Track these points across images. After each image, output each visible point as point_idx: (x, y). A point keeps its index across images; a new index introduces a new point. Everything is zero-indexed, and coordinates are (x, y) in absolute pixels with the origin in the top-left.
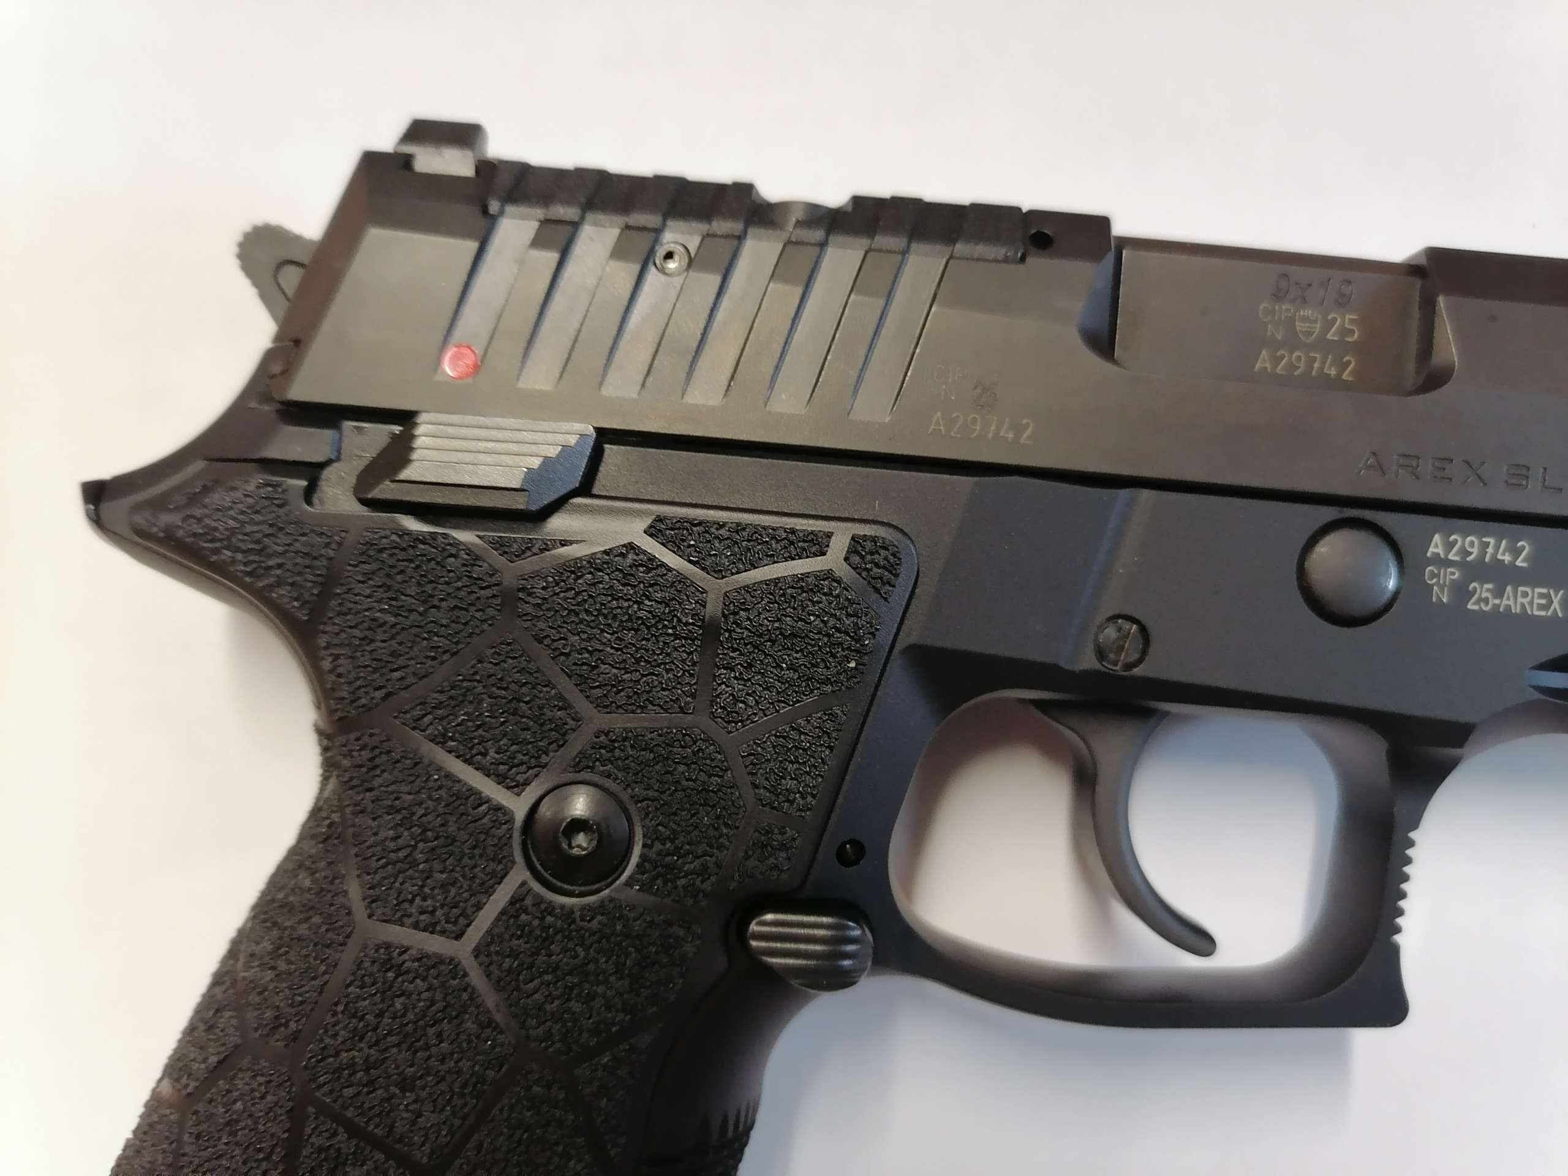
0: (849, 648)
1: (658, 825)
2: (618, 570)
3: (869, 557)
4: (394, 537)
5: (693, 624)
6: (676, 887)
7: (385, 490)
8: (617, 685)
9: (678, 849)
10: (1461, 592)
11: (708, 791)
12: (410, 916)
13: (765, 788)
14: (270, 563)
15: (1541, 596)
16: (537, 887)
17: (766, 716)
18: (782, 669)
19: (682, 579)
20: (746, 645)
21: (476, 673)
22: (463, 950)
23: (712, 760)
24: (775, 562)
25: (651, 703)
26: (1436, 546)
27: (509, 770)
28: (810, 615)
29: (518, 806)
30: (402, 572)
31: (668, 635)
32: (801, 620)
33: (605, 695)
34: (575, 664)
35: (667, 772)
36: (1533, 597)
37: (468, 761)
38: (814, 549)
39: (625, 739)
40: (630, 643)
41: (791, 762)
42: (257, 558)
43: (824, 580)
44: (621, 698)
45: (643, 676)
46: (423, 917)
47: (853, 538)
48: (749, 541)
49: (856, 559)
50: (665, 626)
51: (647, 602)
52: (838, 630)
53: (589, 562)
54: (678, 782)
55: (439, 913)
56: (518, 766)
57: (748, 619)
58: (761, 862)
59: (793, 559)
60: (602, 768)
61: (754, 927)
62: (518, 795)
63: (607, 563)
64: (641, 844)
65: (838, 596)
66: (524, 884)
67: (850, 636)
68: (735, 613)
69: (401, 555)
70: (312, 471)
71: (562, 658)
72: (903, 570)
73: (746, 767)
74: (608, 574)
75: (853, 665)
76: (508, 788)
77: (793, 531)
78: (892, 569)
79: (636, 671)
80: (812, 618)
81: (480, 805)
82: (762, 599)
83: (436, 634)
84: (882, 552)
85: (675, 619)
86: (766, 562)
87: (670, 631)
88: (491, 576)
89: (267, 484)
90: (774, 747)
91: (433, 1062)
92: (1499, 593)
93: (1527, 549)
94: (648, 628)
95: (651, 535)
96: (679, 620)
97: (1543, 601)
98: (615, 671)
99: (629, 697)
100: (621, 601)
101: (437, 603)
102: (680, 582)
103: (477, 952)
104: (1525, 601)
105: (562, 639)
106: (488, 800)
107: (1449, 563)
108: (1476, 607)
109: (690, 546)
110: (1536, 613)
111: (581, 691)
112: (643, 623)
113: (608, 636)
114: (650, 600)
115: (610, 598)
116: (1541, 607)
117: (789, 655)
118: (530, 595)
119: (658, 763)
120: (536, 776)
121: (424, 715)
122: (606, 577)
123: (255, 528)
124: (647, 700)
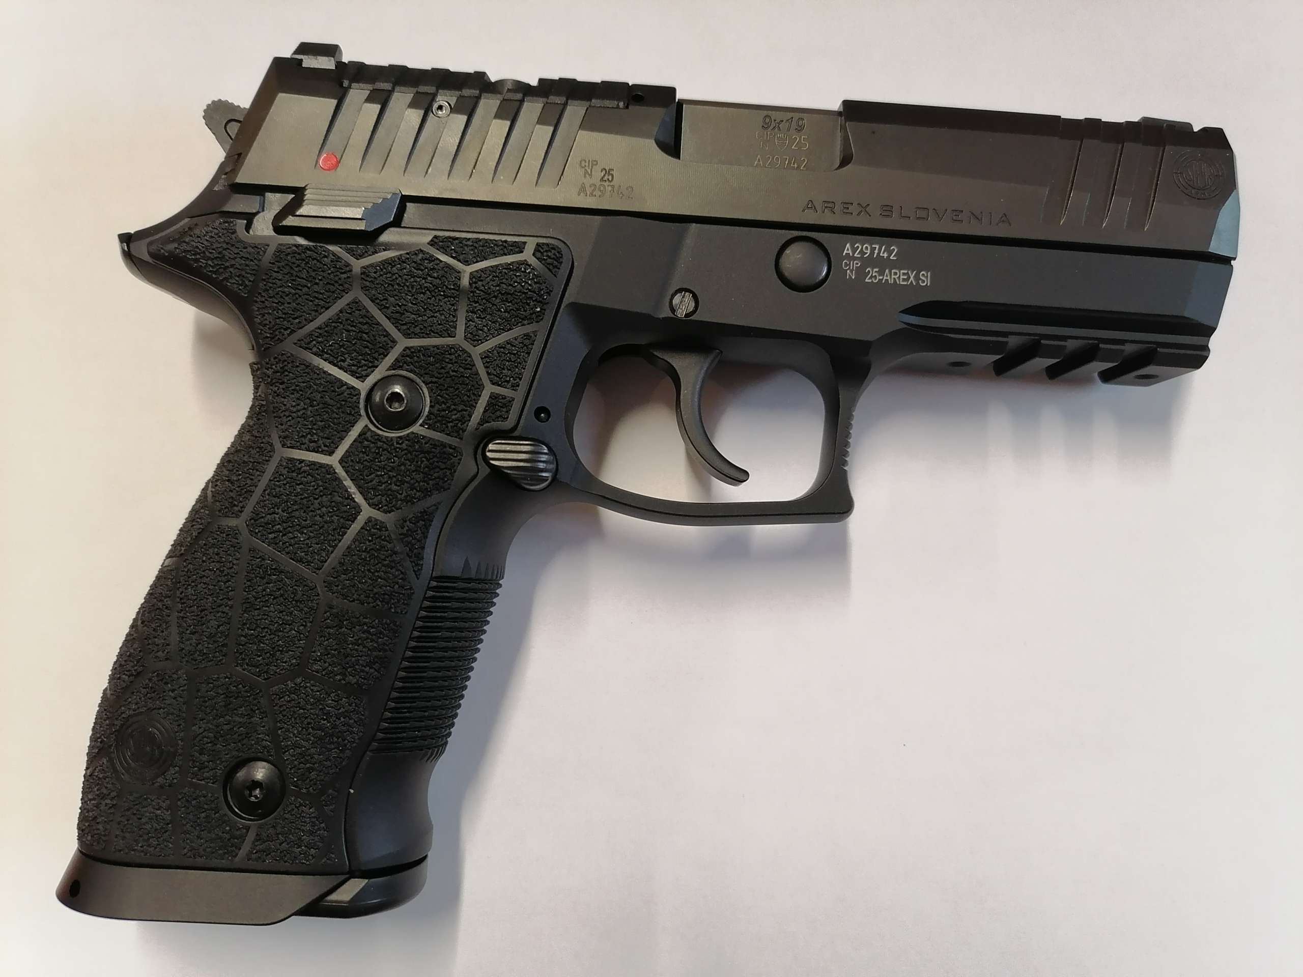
0: (536, 300)
1: (438, 395)
2: (414, 262)
3: (545, 254)
4: (294, 248)
5: (453, 289)
6: (447, 427)
7: (290, 221)
8: (414, 323)
9: (449, 407)
10: (862, 273)
11: (463, 376)
12: (304, 444)
13: (494, 375)
14: (227, 264)
15: (904, 274)
16: (373, 429)
17: (494, 337)
18: (501, 311)
19: (448, 266)
20: (482, 299)
21: (339, 318)
22: (333, 461)
23: (466, 361)
24: (496, 257)
25: (433, 332)
26: (848, 249)
27: (358, 369)
28: (515, 282)
29: (363, 387)
30: (298, 266)
31: (441, 295)
32: (511, 285)
33: (408, 329)
34: (392, 313)
35: (443, 368)
36: (900, 276)
37: (335, 365)
38: (517, 250)
39: (419, 351)
40: (421, 301)
41: (508, 361)
42: (220, 263)
43: (522, 264)
44: (417, 330)
45: (429, 318)
46: (312, 445)
47: (537, 244)
48: (483, 246)
49: (538, 255)
50: (439, 291)
51: (429, 278)
52: (530, 290)
53: (399, 259)
54: (448, 372)
55: (321, 442)
56: (362, 367)
57: (483, 285)
58: (493, 414)
59: (506, 255)
60: (407, 367)
61: (491, 447)
62: (363, 382)
63: (408, 259)
64: (429, 406)
65: (529, 273)
66: (366, 426)
67: (537, 294)
68: (476, 283)
69: (298, 257)
70: (249, 218)
71: (385, 310)
72: (564, 260)
73: (484, 364)
74: (409, 264)
75: (538, 309)
76: (357, 378)
77: (506, 241)
78: (559, 259)
79: (425, 315)
80: (516, 284)
81: (342, 386)
82: (490, 275)
83: (317, 298)
84: (553, 251)
85: (445, 287)
86: (491, 256)
87: (442, 293)
88: (347, 266)
89: (225, 222)
90: (498, 353)
91: (318, 518)
92: (881, 273)
93: (896, 251)
94: (430, 292)
95: (431, 245)
96: (447, 287)
97: (905, 277)
98: (414, 316)
99: (421, 329)
100: (416, 278)
101: (317, 281)
102: (447, 267)
103: (341, 461)
104: (896, 277)
105: (384, 299)
106: (346, 384)
107: (855, 259)
108: (870, 281)
109: (452, 249)
110: (901, 283)
111: (396, 327)
112: (428, 290)
113: (410, 297)
114: (431, 277)
115: (410, 277)
116: (904, 280)
117: (504, 304)
118: (368, 276)
119: (437, 363)
120: (372, 372)
121: (312, 341)
122: (408, 266)
123: (219, 245)
124: (431, 330)
